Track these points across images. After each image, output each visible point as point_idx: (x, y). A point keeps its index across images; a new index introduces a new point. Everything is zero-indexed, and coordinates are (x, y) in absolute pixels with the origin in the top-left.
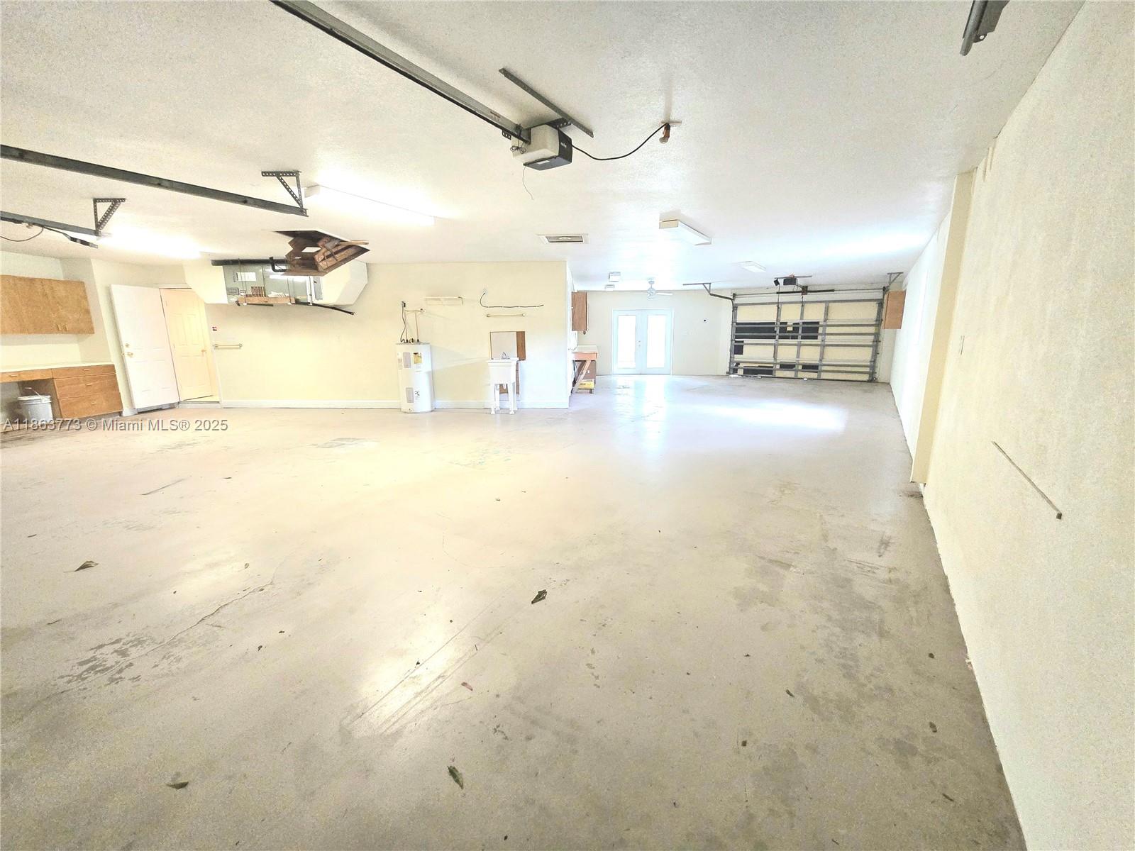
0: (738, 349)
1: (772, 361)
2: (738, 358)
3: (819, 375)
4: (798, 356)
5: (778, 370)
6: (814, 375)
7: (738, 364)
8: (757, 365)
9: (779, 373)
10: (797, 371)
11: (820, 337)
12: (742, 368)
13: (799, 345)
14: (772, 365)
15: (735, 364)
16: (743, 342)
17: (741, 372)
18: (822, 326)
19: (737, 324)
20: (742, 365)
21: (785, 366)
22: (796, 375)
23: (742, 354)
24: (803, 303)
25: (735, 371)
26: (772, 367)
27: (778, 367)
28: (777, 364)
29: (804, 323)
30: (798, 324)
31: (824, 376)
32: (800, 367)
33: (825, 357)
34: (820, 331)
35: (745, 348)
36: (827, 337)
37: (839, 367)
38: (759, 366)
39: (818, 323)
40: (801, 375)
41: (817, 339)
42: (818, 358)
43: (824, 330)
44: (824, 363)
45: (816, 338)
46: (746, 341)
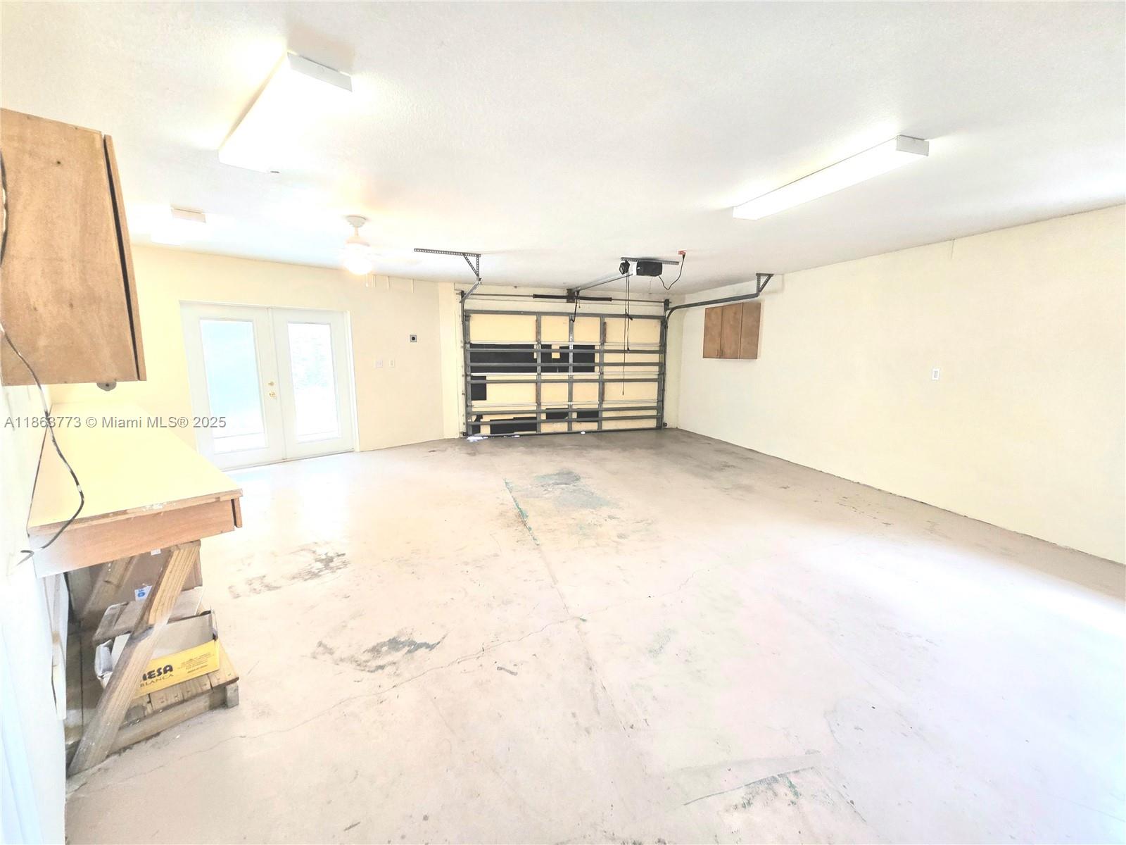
0: (477, 391)
1: (535, 408)
2: (478, 406)
3: (600, 426)
4: (570, 399)
5: (544, 422)
6: (593, 426)
7: (479, 417)
8: (511, 417)
9: (546, 428)
10: (570, 422)
11: (597, 369)
12: (485, 424)
13: (571, 382)
14: (534, 415)
15: (474, 418)
16: (484, 378)
17: (486, 430)
18: (598, 351)
19: (473, 346)
20: (486, 419)
21: (555, 415)
22: (570, 427)
23: (485, 399)
24: (572, 317)
25: (476, 429)
26: (535, 418)
27: (544, 417)
28: (543, 412)
29: (575, 347)
30: (568, 348)
31: (607, 426)
32: (575, 416)
33: (607, 397)
34: (597, 360)
35: (490, 388)
36: (606, 369)
37: (623, 411)
38: (515, 419)
39: (593, 347)
40: (577, 427)
41: (594, 371)
42: (596, 399)
43: (601, 357)
44: (605, 406)
45: (592, 370)
46: (490, 376)
